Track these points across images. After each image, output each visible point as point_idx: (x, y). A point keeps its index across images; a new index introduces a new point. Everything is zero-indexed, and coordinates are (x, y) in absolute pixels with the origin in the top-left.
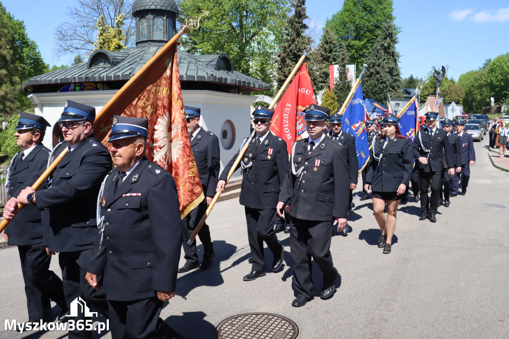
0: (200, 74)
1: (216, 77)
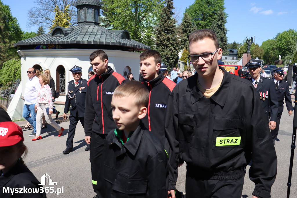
0: (113, 41)
1: (121, 43)
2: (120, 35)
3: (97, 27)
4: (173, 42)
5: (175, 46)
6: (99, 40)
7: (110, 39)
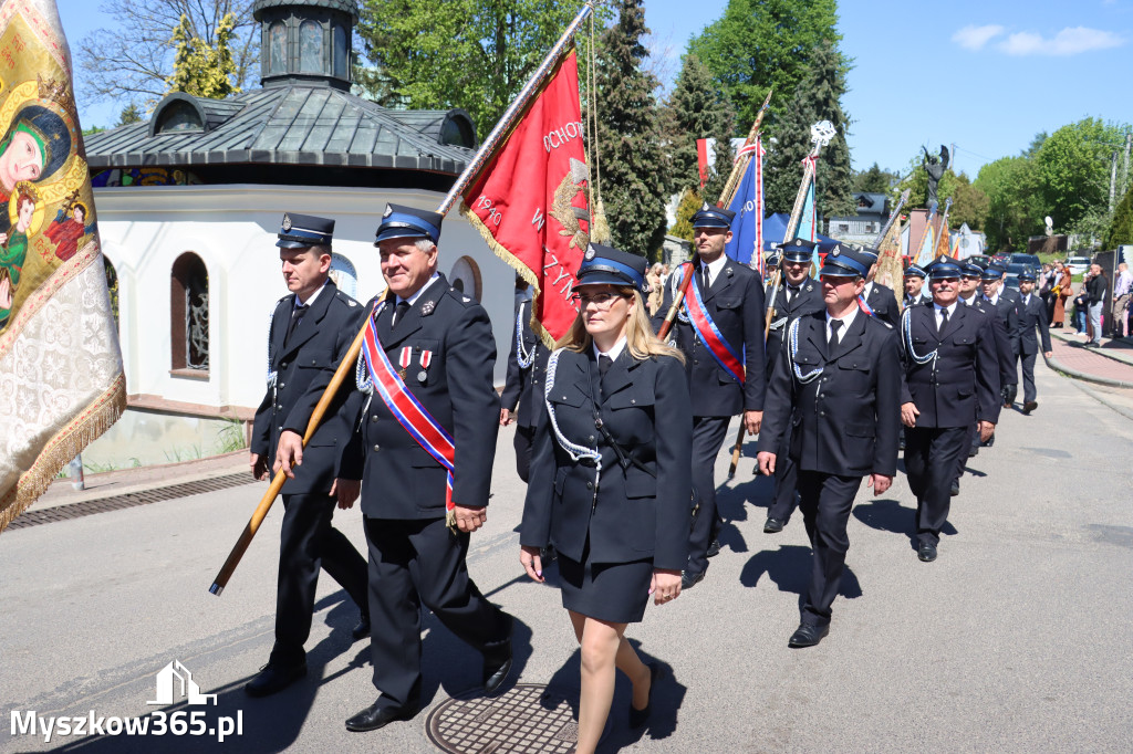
1: (439, 160)
2: (437, 129)
3: (338, 98)
4: (644, 162)
5: (654, 180)
6: (346, 149)
7: (395, 146)
